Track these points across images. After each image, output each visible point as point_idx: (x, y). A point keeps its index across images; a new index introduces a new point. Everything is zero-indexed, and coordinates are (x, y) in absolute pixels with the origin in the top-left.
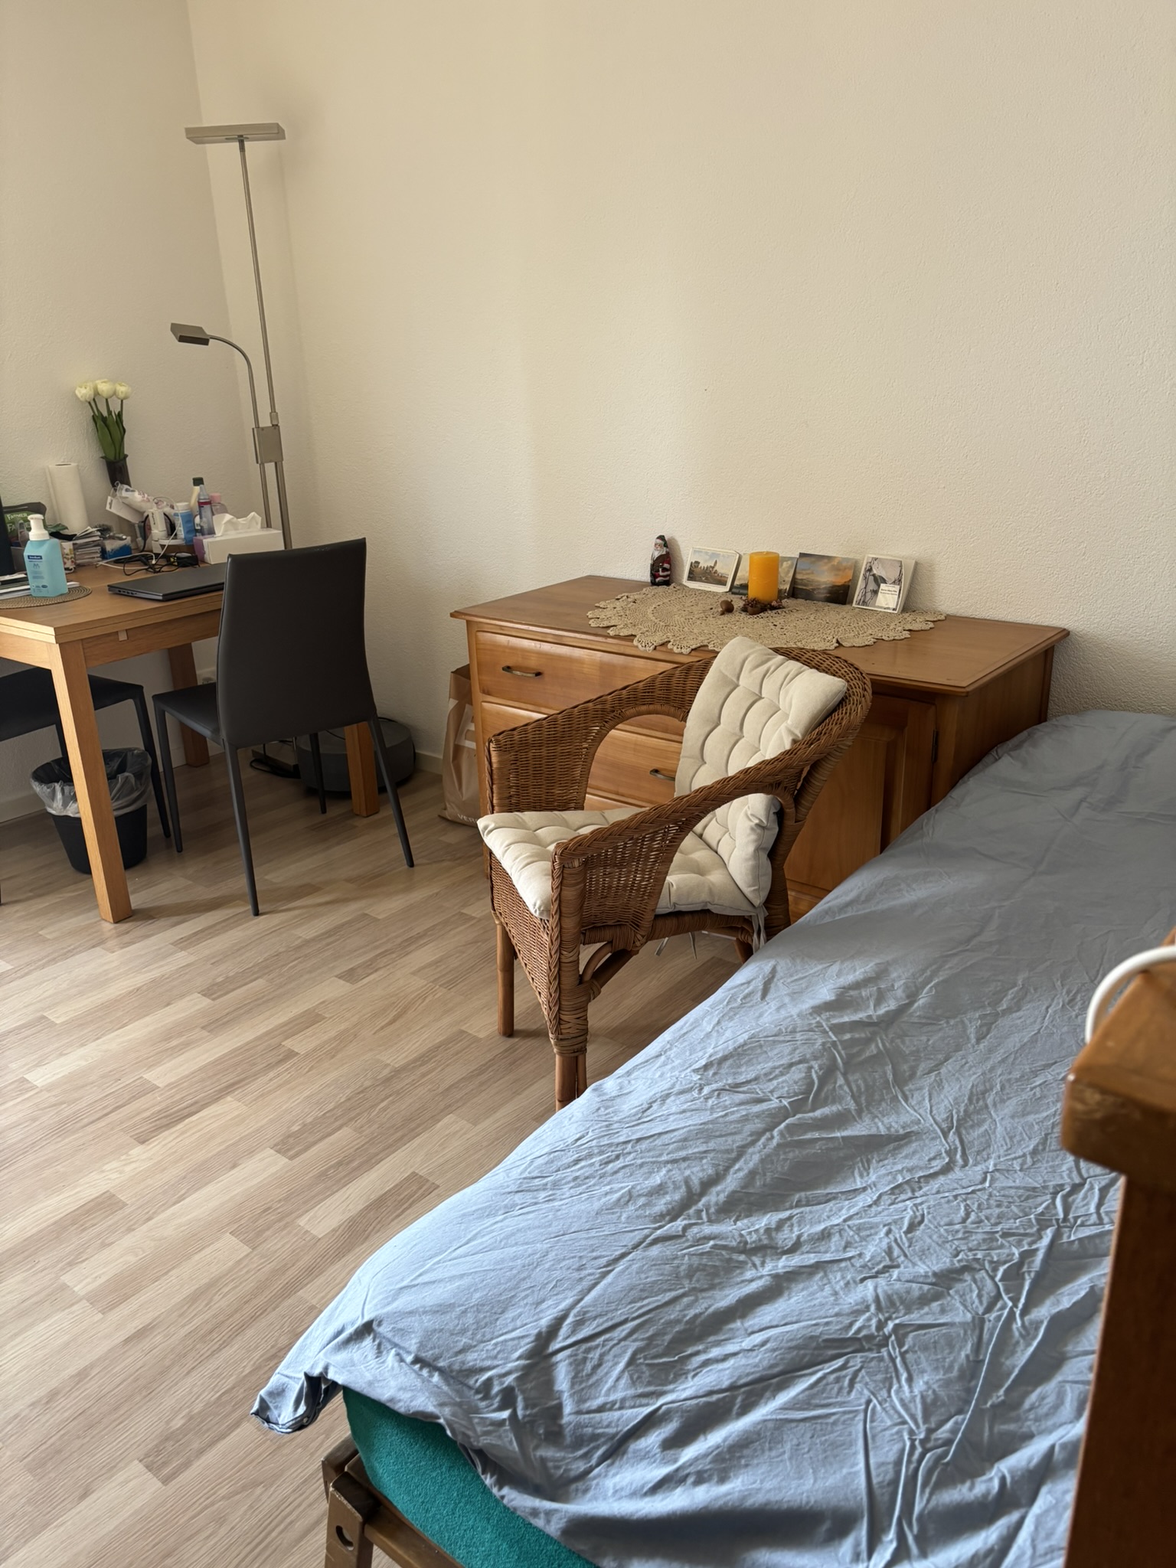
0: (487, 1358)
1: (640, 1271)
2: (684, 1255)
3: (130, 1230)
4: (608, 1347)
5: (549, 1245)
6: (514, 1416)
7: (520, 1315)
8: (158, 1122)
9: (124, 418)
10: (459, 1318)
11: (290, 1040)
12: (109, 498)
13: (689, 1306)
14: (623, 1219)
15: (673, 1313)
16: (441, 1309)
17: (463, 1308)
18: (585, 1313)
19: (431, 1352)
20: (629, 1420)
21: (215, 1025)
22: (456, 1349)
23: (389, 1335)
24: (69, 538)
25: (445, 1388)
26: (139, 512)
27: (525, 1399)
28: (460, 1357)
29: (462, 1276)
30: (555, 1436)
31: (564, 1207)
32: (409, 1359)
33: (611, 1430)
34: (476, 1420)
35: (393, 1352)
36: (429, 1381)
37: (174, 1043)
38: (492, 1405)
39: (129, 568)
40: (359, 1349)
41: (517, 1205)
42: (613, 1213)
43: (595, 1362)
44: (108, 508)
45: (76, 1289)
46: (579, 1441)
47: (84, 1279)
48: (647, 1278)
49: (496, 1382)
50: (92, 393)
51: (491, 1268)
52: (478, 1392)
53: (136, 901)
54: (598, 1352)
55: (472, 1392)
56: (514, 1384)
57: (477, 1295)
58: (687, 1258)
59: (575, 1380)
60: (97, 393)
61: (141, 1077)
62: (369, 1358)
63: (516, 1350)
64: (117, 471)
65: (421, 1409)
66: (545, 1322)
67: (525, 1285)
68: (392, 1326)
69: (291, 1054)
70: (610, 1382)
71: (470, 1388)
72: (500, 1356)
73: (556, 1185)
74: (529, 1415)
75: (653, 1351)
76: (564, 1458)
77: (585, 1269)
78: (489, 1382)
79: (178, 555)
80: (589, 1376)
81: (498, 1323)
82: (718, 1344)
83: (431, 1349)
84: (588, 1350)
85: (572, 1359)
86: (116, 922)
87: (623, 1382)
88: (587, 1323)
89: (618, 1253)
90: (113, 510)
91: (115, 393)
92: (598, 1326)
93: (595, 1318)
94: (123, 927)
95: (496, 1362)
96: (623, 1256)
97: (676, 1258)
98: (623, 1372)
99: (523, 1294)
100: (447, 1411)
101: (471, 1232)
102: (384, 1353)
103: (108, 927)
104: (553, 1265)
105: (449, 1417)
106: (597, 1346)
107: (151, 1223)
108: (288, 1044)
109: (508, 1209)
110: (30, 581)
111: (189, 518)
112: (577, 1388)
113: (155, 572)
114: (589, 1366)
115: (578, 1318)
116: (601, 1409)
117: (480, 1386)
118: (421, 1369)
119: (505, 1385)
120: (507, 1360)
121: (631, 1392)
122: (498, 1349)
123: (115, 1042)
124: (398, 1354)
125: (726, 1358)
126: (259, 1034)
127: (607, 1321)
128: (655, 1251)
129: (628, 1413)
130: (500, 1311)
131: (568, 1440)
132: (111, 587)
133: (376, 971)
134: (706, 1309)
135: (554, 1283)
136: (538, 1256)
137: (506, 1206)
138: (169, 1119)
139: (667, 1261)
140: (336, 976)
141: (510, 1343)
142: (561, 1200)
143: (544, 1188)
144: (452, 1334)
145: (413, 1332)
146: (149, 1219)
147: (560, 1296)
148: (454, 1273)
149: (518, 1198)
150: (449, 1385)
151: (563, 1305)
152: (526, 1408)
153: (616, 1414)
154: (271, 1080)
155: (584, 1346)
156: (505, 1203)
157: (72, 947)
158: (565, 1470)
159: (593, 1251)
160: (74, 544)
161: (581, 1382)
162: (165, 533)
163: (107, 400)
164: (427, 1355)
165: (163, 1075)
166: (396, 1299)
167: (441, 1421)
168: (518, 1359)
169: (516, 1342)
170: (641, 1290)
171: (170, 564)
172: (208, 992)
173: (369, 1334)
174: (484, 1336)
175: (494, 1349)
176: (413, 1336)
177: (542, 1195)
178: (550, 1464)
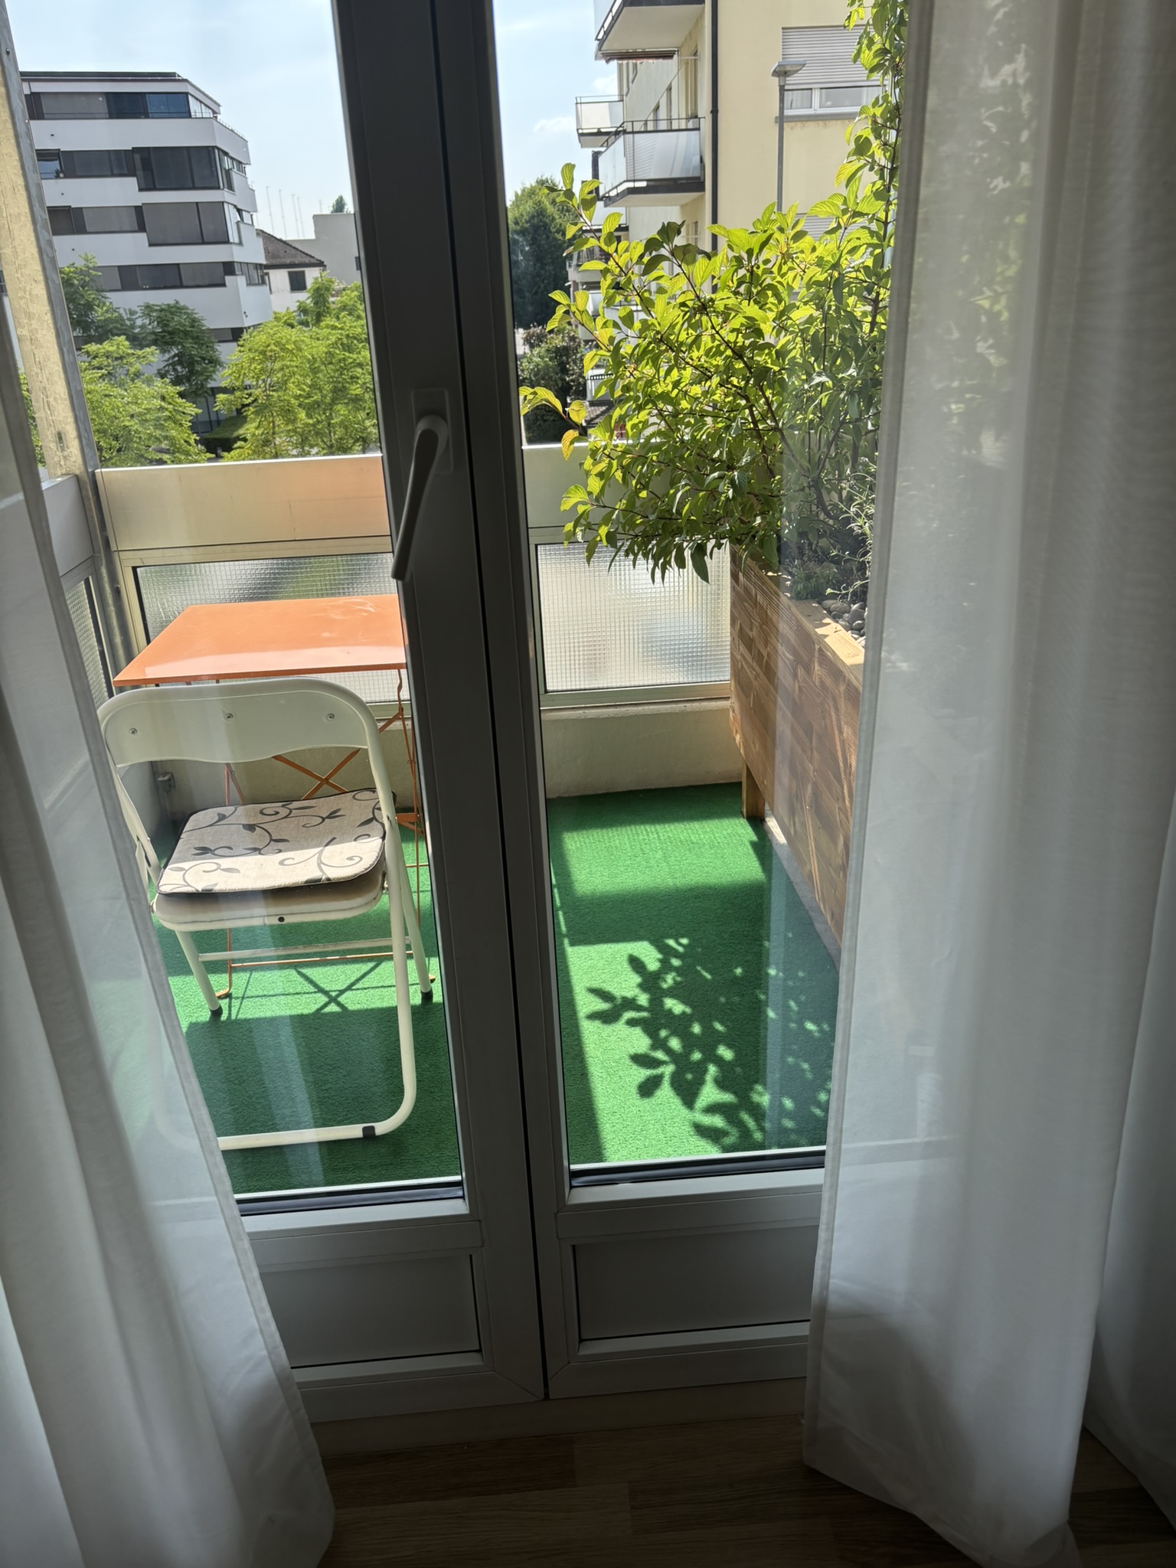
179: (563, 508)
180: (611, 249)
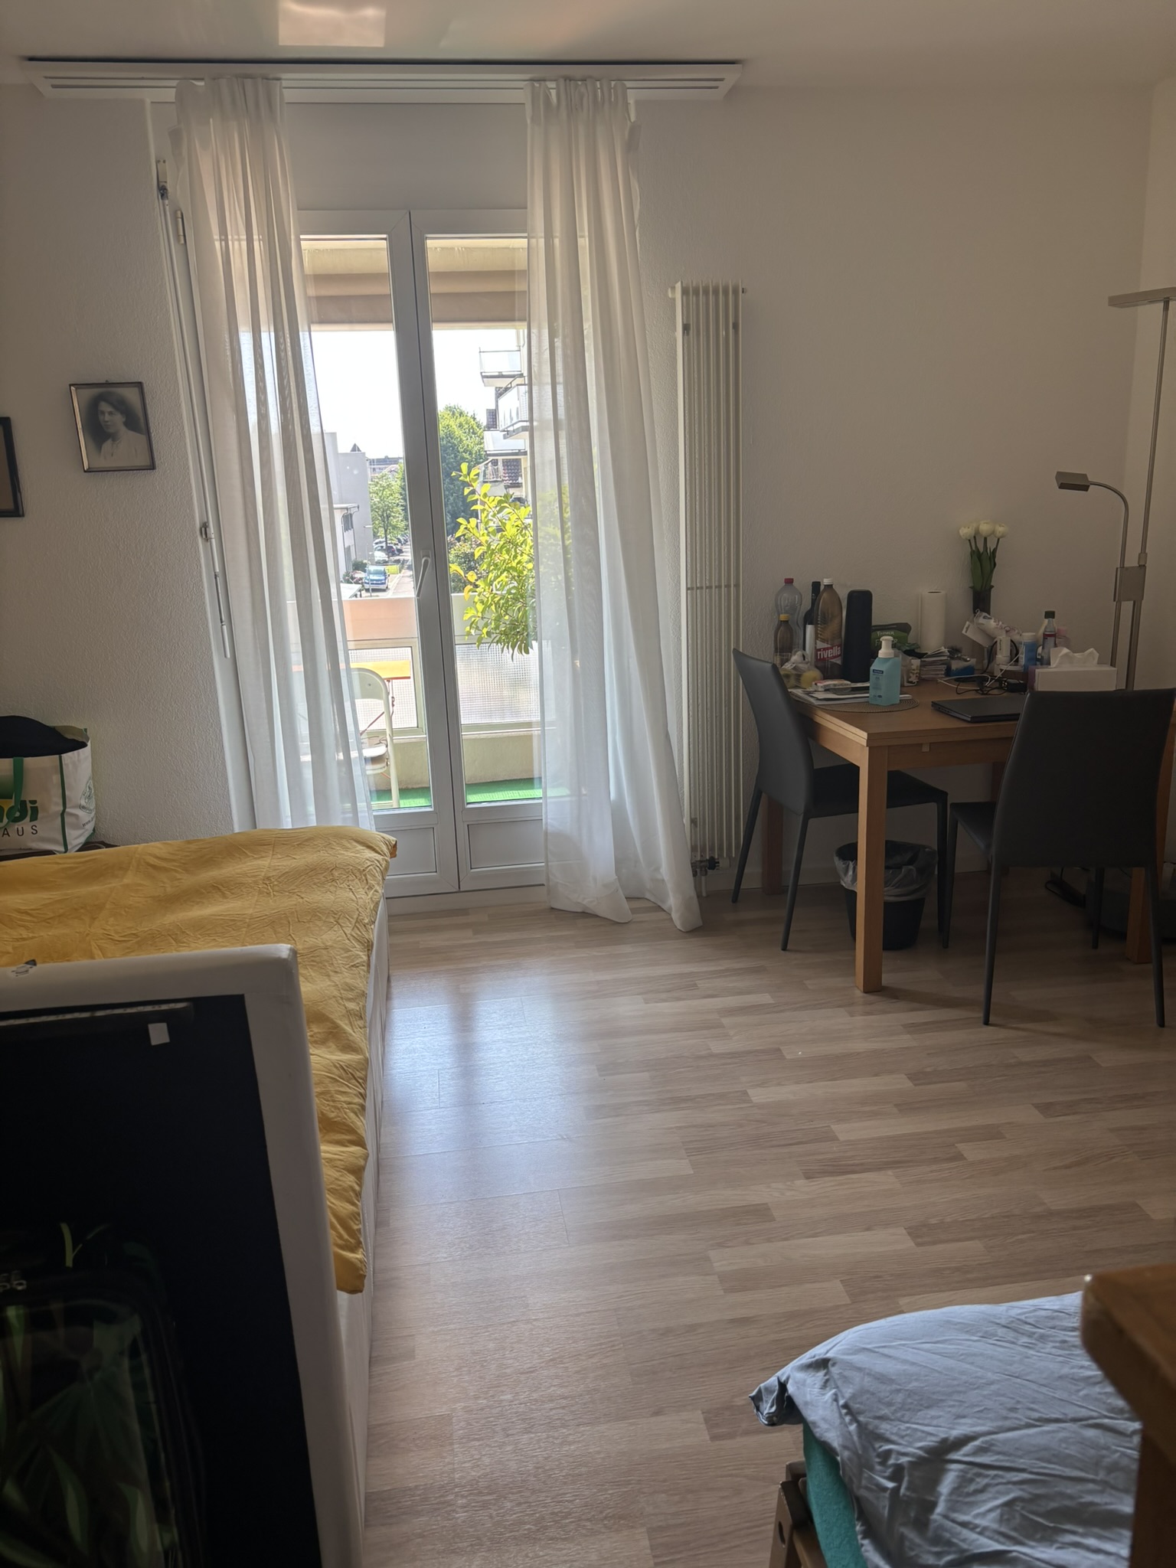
0: (896, 1434)
1: (1064, 1440)
2: (1117, 1451)
3: (769, 1240)
4: (996, 1481)
5: (998, 1378)
6: (896, 1490)
7: (939, 1417)
8: (826, 1167)
9: (997, 554)
10: (892, 1392)
11: (962, 1144)
12: (968, 623)
13: (1091, 1492)
14: (1081, 1393)
15: (1071, 1489)
16: (882, 1379)
17: (899, 1387)
18: (992, 1445)
19: (858, 1406)
20: (981, 1546)
21: (906, 1106)
22: (878, 1414)
23: (836, 1377)
24: (920, 656)
25: (855, 1438)
26: (991, 637)
27: (910, 1482)
28: (877, 1422)
29: (913, 1364)
30: (921, 1524)
31: (1035, 1357)
32: (842, 1402)
33: (965, 1546)
34: (866, 1475)
35: (833, 1391)
36: (846, 1426)
37: (867, 1109)
38: (885, 1472)
39: (964, 687)
40: (813, 1376)
41: (997, 1336)
42: (1075, 1385)
43: (979, 1486)
44: (964, 632)
45: (715, 1264)
46: (937, 1540)
47: (725, 1260)
48: (1066, 1448)
49: (893, 1456)
50: (973, 533)
51: (939, 1370)
52: (879, 1455)
53: (887, 979)
54: (985, 1481)
55: (875, 1454)
56: (906, 1465)
57: (915, 1384)
58: (1118, 1454)
59: (956, 1491)
60: (977, 532)
61: (829, 1126)
62: (816, 1386)
63: (921, 1441)
64: (981, 600)
65: (829, 1441)
66: (956, 1433)
67: (956, 1397)
68: (841, 1371)
69: (959, 1157)
70: (983, 1509)
71: (874, 1450)
72: (907, 1438)
73: (1043, 1338)
74: (908, 1496)
75: (1034, 1508)
76: (919, 1546)
77: (1016, 1413)
78: (889, 1453)
79: (1009, 680)
80: (969, 1495)
81: (919, 1413)
82: (1099, 1537)
83: (859, 1403)
84: (979, 1475)
85: (961, 1474)
86: (866, 992)
87: (993, 1515)
88: (989, 1454)
89: (1054, 1416)
90: (969, 634)
91: (993, 532)
92: (996, 1461)
93: (999, 1453)
94: (871, 998)
95: (901, 1441)
96: (1057, 1421)
97: (1107, 1448)
98: (997, 1507)
99: (952, 1403)
100: (846, 1454)
101: (944, 1336)
102: (828, 1389)
103: (859, 993)
104: (990, 1395)
105: (845, 1459)
106: (987, 1476)
107: (786, 1242)
108: (961, 1147)
109: (986, 1336)
110: (870, 691)
111: (1032, 647)
112: (954, 1497)
113: (983, 694)
114: (972, 1487)
115: (984, 1445)
116: (964, 1525)
117: (882, 1452)
118: (846, 1414)
119: (899, 1462)
120: (910, 1444)
121: (995, 1526)
122: (908, 1432)
123: (821, 1089)
124: (836, 1394)
125: (1097, 1551)
126: (939, 1129)
127: (1007, 1461)
128: (1091, 1433)
129: (983, 1540)
130: (926, 1405)
131: (930, 1534)
132: (934, 704)
133: (1074, 1114)
134: (1106, 1504)
135: (982, 1408)
136: (983, 1381)
137: (986, 1332)
138: (838, 1168)
139: (1095, 1445)
140: (1033, 1104)
141: (919, 1434)
142: (1038, 1352)
143: (1031, 1335)
144: (880, 1401)
145: (852, 1384)
146: (786, 1239)
147: (980, 1421)
148: (909, 1358)
149: (1001, 1331)
150: (860, 1437)
151: (978, 1429)
152: (908, 1489)
153: (974, 1536)
154: (931, 1172)
155: (976, 1470)
156: (988, 1329)
157: (823, 1001)
158: (916, 1555)
159: (1033, 1403)
160: (921, 661)
161: (959, 1496)
162: (1008, 659)
163: (985, 539)
164: (855, 1406)
165: (846, 1131)
166: (855, 1354)
167: (839, 1458)
168: (920, 1448)
169: (924, 1435)
170: (1054, 1455)
171: (1000, 688)
172: (914, 1077)
173: (824, 1369)
174: (903, 1416)
175: (904, 1430)
176: (851, 1386)
177: (1025, 1339)
178: (907, 1543)
179: (464, 619)
180: (486, 500)
